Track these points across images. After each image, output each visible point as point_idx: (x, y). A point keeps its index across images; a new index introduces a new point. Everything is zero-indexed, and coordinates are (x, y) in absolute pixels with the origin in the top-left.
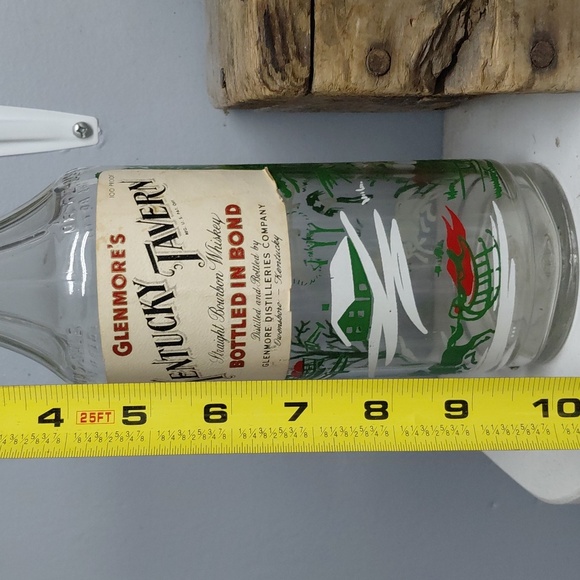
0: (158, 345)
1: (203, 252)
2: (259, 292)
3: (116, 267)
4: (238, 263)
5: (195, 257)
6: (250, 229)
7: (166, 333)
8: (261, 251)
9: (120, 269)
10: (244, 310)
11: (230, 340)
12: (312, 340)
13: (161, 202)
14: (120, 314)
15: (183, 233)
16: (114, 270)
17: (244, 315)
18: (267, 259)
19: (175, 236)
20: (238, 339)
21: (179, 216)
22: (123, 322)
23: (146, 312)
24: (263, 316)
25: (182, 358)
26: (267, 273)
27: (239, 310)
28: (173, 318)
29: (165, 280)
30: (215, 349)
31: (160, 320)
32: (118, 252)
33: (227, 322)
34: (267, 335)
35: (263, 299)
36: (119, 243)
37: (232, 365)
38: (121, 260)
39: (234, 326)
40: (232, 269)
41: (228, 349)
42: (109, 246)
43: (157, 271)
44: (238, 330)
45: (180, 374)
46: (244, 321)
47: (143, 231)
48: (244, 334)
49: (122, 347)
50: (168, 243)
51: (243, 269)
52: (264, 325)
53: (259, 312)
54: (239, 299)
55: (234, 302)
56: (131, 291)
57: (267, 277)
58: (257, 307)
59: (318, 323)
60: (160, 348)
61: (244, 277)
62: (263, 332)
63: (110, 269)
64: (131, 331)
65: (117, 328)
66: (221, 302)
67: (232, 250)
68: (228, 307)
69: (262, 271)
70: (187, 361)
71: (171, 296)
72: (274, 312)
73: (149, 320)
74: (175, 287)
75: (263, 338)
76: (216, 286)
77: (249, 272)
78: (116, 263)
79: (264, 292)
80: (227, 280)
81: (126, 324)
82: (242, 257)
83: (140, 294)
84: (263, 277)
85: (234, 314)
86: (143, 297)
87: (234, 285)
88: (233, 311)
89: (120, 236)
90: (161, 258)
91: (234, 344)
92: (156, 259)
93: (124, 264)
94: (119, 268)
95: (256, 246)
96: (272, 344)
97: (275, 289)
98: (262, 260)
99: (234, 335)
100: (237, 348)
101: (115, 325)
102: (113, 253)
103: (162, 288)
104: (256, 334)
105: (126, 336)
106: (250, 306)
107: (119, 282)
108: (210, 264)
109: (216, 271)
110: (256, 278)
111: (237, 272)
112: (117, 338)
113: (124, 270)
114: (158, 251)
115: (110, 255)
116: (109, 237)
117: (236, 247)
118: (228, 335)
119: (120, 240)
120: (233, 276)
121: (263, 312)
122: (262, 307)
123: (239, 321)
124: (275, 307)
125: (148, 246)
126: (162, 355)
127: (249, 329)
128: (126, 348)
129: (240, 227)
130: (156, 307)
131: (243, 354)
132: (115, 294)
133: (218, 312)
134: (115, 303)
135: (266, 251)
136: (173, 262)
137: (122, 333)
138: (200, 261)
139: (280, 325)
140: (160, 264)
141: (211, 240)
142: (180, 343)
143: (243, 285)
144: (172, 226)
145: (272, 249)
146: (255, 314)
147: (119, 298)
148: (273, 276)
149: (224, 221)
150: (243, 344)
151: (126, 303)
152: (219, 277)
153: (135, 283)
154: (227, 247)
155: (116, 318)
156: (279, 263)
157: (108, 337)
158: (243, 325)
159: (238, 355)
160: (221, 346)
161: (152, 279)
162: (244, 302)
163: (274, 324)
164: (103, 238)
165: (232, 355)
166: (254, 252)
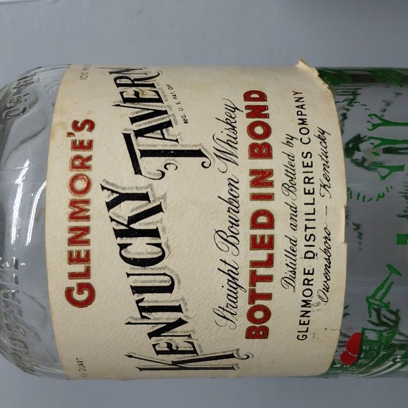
0: (136, 290)
1: (209, 147)
2: (294, 210)
3: (77, 163)
4: (262, 164)
5: (198, 153)
6: (281, 119)
7: (149, 270)
8: (298, 149)
9: (83, 166)
10: (271, 238)
11: (247, 287)
12: (379, 296)
13: (153, 86)
14: (79, 236)
15: (181, 121)
16: (74, 167)
17: (270, 245)
18: (308, 160)
19: (169, 124)
20: (261, 288)
21: (177, 101)
22: (83, 248)
23: (119, 234)
24: (301, 249)
25: (172, 317)
26: (308, 181)
27: (263, 237)
28: (159, 245)
29: (150, 186)
30: (223, 302)
31: (140, 247)
32: (82, 143)
33: (245, 256)
34: (307, 282)
35: (301, 223)
36: (85, 131)
37: (250, 334)
38: (85, 154)
39: (255, 264)
40: (253, 172)
41: (243, 305)
42: (70, 134)
43: (138, 171)
44: (261, 271)
45: (169, 345)
46: (271, 257)
47: (121, 117)
48: (269, 278)
49: (80, 292)
50: (157, 134)
51: (270, 173)
52: (302, 264)
53: (294, 242)
54: (262, 219)
55: (254, 225)
56: (98, 199)
57: (309, 187)
58: (291, 233)
59: (389, 266)
60: (137, 297)
61: (271, 184)
62: (300, 277)
63: (68, 165)
64: (94, 264)
65: (72, 259)
66: (235, 223)
67: (252, 147)
68: (245, 231)
69: (300, 177)
70: (180, 322)
71: (158, 209)
72: (319, 244)
73: (123, 247)
74: (164, 197)
75: (300, 287)
76: (227, 196)
77: (279, 178)
78: (78, 157)
79: (302, 209)
80: (245, 190)
81: (88, 253)
82: (269, 155)
83: (110, 205)
84: (300, 186)
85: (256, 244)
86: (116, 210)
87: (255, 197)
88: (253, 238)
89: (87, 122)
90: (145, 153)
91: (253, 296)
92: (138, 154)
93: (89, 158)
94: (81, 164)
95: (289, 141)
96: (315, 299)
97: (319, 206)
98: (299, 161)
99: (254, 279)
100: (258, 302)
101: (70, 253)
102: (74, 143)
103: (145, 197)
104: (289, 281)
105: (87, 274)
106: (281, 232)
107: (80, 185)
108: (219, 164)
109: (228, 175)
110: (290, 187)
111: (261, 178)
112: (72, 276)
113: (89, 168)
114: (141, 143)
115: (69, 145)
116: (71, 122)
117: (260, 142)
118: (244, 279)
119: (87, 127)
120: (255, 184)
121: (301, 243)
122: (300, 235)
123: (262, 255)
124: (320, 234)
125: (127, 137)
126: (142, 309)
127: (279, 270)
128: (86, 294)
129: (267, 116)
130: (136, 226)
131: (268, 314)
132: (73, 203)
133: (228, 238)
134: (73, 217)
135: (306, 149)
136: (163, 160)
137: (80, 268)
138: (203, 159)
139: (328, 267)
140: (144, 162)
141: (223, 132)
142: (169, 289)
143: (269, 197)
144: (165, 112)
145: (315, 147)
146: (288, 245)
147: (78, 210)
148: (317, 186)
149: (242, 108)
150: (268, 297)
151: (88, 218)
152: (233, 184)
153: (103, 188)
154: (245, 141)
155: (72, 241)
156: (326, 167)
157: (59, 273)
158: (269, 262)
159: (259, 315)
160: (233, 298)
161: (130, 183)
162: (270, 225)
163: (318, 264)
164: (62, 124)
165: (250, 315)
166: (288, 149)
